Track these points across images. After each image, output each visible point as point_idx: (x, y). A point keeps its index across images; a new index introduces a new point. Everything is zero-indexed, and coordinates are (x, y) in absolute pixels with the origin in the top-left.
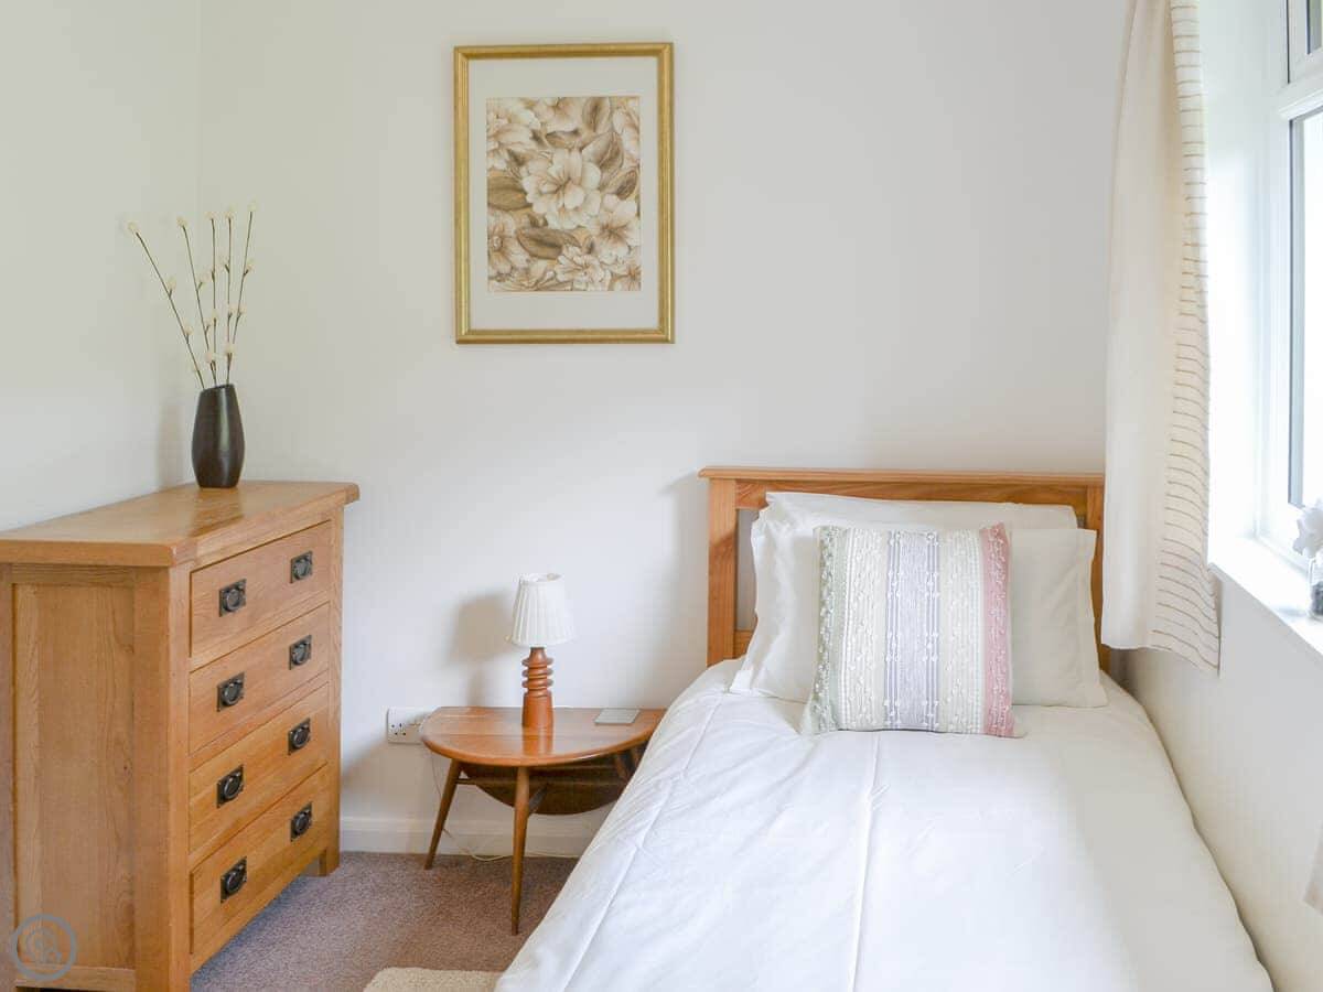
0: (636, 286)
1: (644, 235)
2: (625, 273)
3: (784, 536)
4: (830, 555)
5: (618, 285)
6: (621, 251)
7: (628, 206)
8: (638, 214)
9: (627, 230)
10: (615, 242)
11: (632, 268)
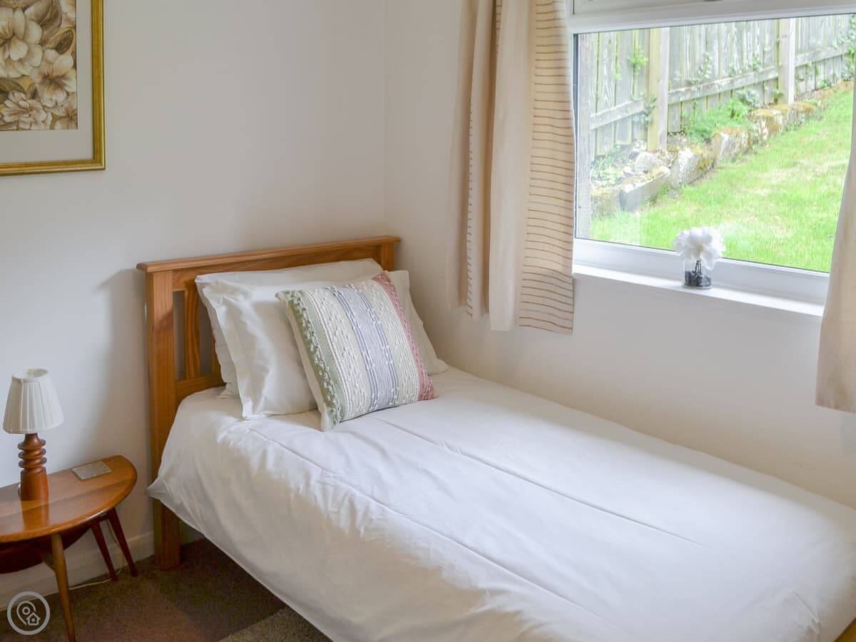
0: (74, 125)
1: (80, 84)
2: (64, 115)
3: (245, 304)
4: (304, 309)
5: (58, 125)
6: (60, 97)
7: (67, 59)
8: (75, 66)
9: (65, 79)
10: (54, 89)
11: (70, 110)
